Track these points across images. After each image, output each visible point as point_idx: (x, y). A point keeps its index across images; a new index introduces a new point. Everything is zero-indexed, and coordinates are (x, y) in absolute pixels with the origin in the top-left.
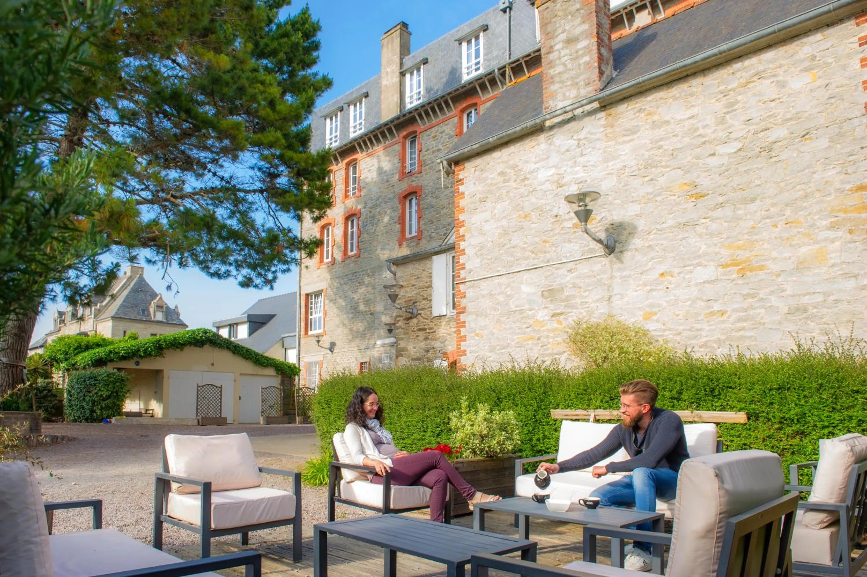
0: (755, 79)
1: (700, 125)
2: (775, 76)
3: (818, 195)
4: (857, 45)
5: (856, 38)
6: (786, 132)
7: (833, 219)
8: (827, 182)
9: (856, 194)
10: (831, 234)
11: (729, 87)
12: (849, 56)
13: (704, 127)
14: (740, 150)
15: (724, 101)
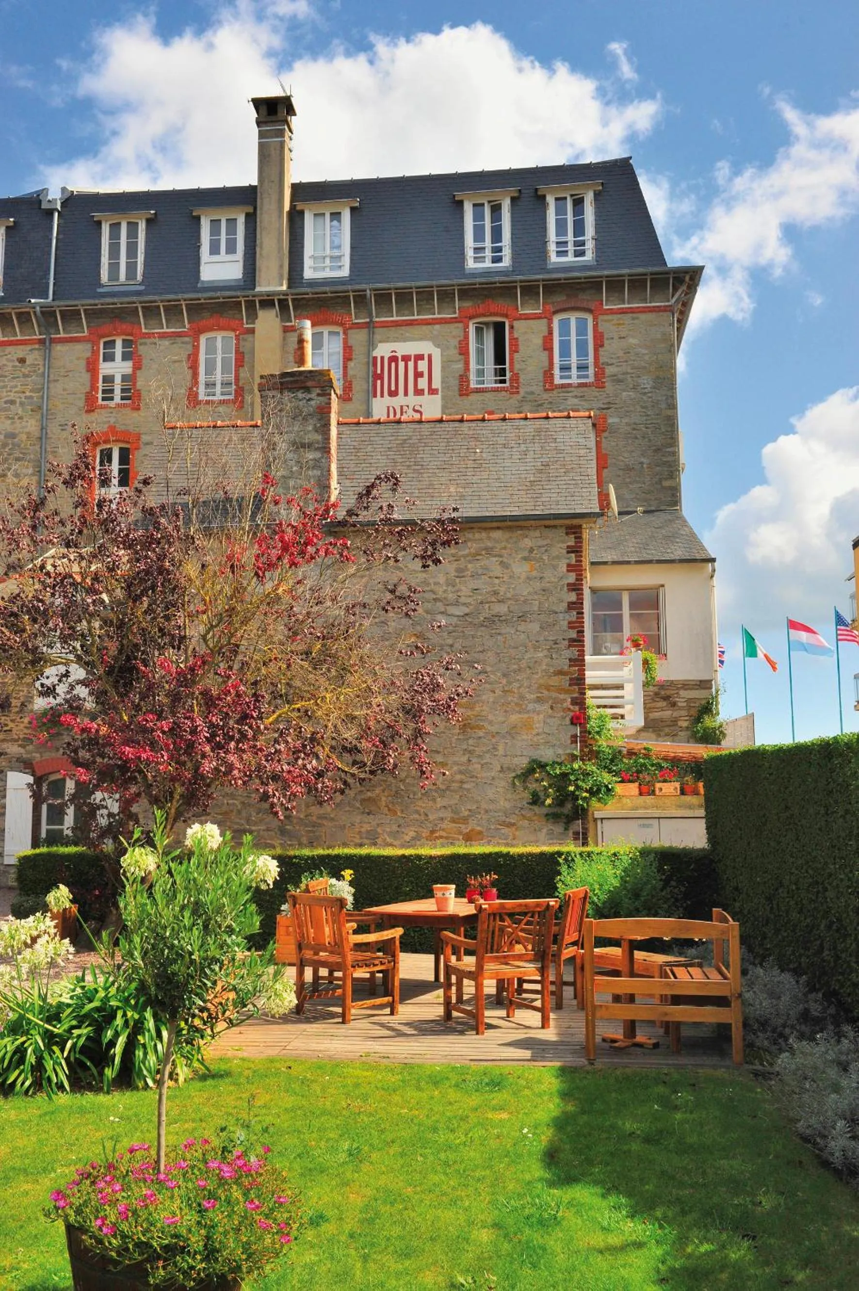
0: (483, 552)
1: (431, 581)
2: (501, 556)
3: (528, 671)
4: (565, 551)
5: (565, 545)
6: (506, 609)
7: (539, 695)
8: (536, 662)
9: (556, 678)
10: (538, 707)
11: (461, 553)
12: (558, 557)
13: (435, 584)
14: (467, 615)
15: (455, 565)
